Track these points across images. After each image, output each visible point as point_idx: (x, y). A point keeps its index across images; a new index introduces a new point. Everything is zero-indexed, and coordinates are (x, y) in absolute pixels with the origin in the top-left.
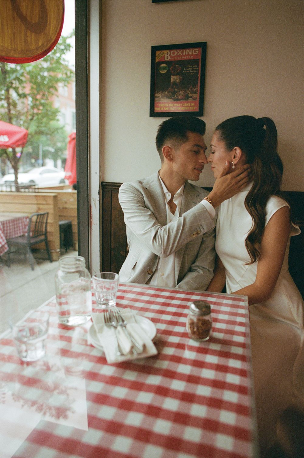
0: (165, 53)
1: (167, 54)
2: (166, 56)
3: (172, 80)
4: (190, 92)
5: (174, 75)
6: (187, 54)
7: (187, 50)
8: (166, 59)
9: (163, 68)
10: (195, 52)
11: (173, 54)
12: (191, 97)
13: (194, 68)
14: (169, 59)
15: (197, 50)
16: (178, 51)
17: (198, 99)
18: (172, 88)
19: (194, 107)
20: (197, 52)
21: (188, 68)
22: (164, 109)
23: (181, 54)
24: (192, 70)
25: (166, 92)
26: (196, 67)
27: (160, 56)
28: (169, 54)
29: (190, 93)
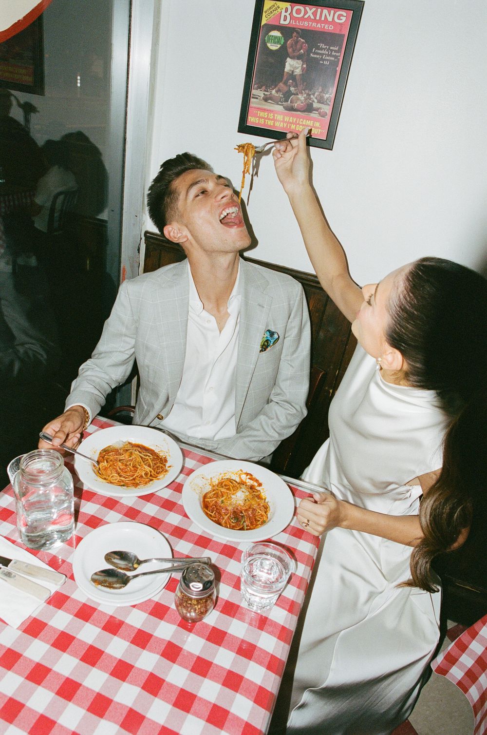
0: (282, 9)
1: (286, 11)
2: (283, 14)
3: (287, 68)
4: (316, 98)
5: (293, 58)
6: (323, 19)
7: (325, 11)
8: (282, 22)
9: (276, 40)
10: (339, 18)
11: (297, 13)
12: (317, 110)
13: (332, 51)
14: (287, 23)
15: (345, 14)
16: (307, 8)
17: (328, 118)
18: (285, 83)
19: (320, 130)
20: (344, 19)
21: (322, 49)
22: (265, 121)
23: (312, 17)
24: (328, 55)
25: (273, 89)
26: (335, 51)
27: (271, 13)
28: (289, 11)
29: (316, 101)
